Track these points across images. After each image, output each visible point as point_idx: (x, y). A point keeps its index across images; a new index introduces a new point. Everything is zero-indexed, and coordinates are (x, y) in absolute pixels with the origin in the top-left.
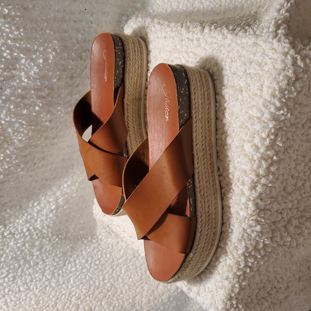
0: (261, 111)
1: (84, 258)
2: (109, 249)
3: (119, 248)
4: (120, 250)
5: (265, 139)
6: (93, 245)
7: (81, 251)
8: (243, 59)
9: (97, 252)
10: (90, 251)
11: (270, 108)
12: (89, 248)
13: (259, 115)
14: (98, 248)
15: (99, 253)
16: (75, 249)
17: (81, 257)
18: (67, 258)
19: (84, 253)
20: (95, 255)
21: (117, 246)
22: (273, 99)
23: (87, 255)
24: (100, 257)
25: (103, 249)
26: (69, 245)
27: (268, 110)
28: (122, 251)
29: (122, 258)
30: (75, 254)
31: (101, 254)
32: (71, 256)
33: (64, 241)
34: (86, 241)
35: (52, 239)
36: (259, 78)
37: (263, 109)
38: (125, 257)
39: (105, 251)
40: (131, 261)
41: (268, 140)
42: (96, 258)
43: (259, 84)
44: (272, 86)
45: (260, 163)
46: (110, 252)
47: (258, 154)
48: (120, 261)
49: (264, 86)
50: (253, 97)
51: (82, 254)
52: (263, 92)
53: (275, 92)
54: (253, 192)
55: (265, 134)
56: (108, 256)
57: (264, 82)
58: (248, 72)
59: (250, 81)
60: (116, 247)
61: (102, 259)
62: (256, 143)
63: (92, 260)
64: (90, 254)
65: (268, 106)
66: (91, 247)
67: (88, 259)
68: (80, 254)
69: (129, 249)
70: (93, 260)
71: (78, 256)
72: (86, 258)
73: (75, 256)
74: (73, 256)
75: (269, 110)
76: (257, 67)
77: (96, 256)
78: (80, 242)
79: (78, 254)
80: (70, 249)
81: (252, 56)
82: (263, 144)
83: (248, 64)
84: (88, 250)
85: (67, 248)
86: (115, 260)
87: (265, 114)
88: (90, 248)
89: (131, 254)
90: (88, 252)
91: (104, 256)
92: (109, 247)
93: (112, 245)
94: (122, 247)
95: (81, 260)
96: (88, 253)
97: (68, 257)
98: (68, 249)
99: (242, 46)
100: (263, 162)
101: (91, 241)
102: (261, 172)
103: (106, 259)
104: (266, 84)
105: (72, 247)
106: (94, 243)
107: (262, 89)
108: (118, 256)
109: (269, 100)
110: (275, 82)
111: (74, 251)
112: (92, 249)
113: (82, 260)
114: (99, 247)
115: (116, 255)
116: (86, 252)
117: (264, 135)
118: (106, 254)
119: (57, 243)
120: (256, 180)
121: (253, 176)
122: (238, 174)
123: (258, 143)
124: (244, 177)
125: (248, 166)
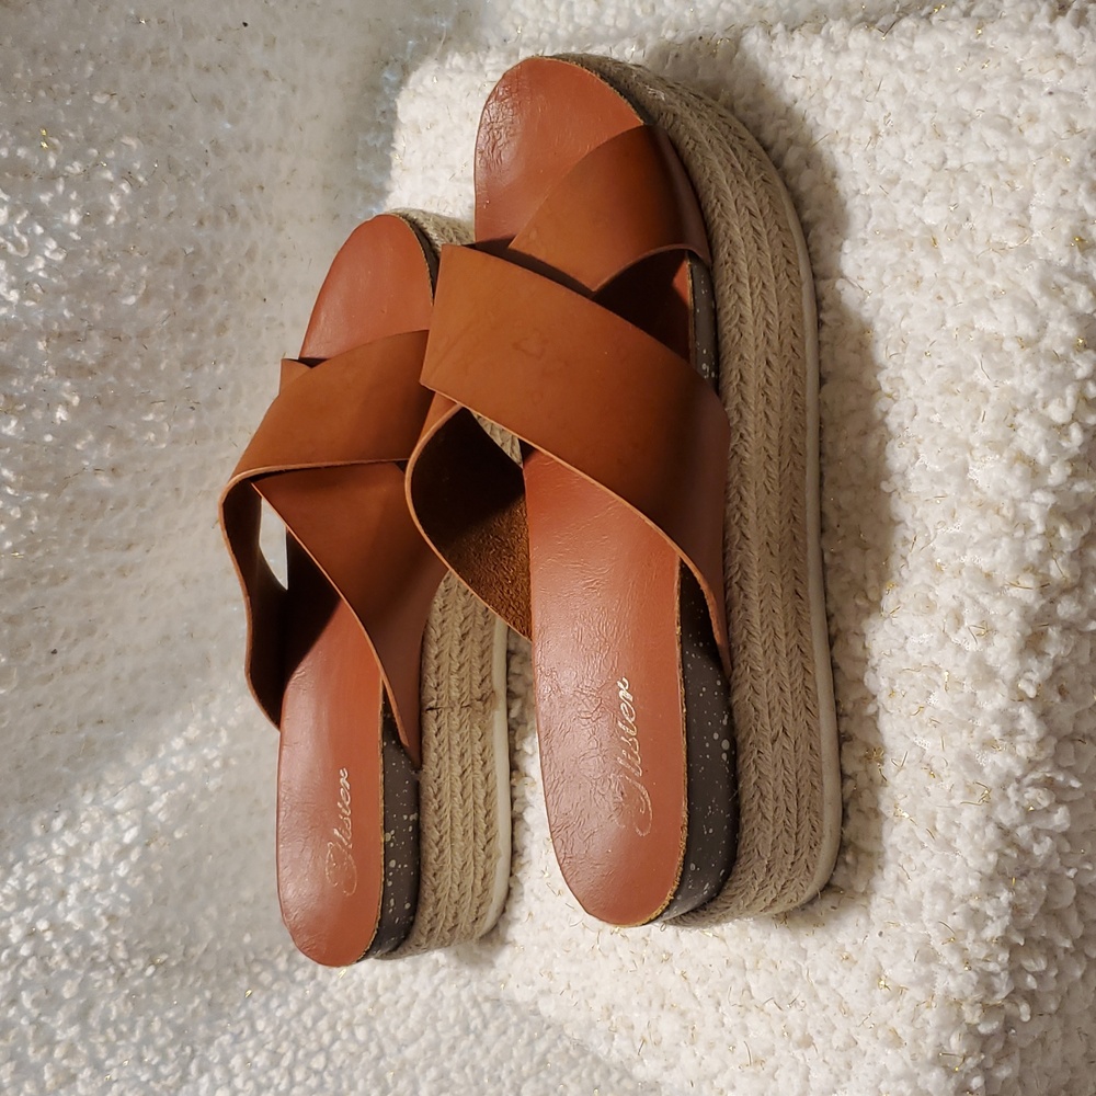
0: (1032, 311)
1: (261, 1045)
2: (362, 1007)
3: (404, 1001)
4: (408, 1008)
5: (1063, 429)
6: (299, 992)
7: (251, 1019)
8: (926, 117)
9: (315, 1021)
10: (288, 1017)
11: (1073, 296)
12: (279, 1006)
13: (1025, 327)
14: (319, 1004)
15: (323, 1024)
16: (226, 1009)
17: (251, 1044)
18: (193, 1051)
19: (260, 1025)
20: (307, 1031)
21: (394, 992)
22: (1079, 255)
23: (276, 1032)
24: (326, 1039)
25: (340, 1007)
26: (200, 992)
27: (1063, 307)
28: (417, 1011)
29: (415, 1039)
30: (224, 1031)
31: (332, 1027)
32: (209, 1041)
33: (177, 978)
34: (266, 977)
35: (129, 970)
36: (1009, 178)
37: (1043, 302)
38: (429, 1035)
39: (345, 1015)
40: (452, 1048)
41: (1076, 435)
42: (313, 1046)
43: (1011, 204)
44: (1067, 203)
45: (1050, 534)
46: (368, 1019)
47: (1039, 496)
48: (409, 1052)
49: (1032, 210)
50: (991, 260)
51: (254, 1032)
52: (1032, 232)
53: (1083, 229)
54: (1033, 663)
55: (1065, 406)
56: (361, 1034)
57: (1033, 191)
58: (953, 163)
59: (969, 199)
60: (388, 995)
61: (337, 1046)
62: (1027, 449)
63: (295, 1053)
64: (285, 1029)
65: (1059, 288)
66: (290, 998)
67: (280, 1051)
68: (247, 1031)
69: (445, 1002)
70: (301, 1054)
71: (237, 1039)
72: (269, 1047)
73: (226, 1039)
74: (216, 1042)
75: (1065, 303)
76: (992, 137)
77: (313, 1036)
78: (243, 982)
79: (236, 1030)
80: (203, 1012)
81: (964, 99)
82: (1056, 450)
83: (951, 133)
84: (279, 1013)
85: (190, 1007)
86: (390, 1049)
87: (1052, 325)
88: (284, 1003)
89: (451, 1020)
90: (278, 1022)
91: (345, 1035)
92: (361, 999)
93: (373, 990)
94: (417, 994)
95: (250, 1054)
96: (280, 1027)
97: (197, 1046)
98: (195, 1011)
99: (918, 65)
100: (1064, 532)
101: (289, 974)
102: (1057, 570)
103: (353, 1047)
104: (1043, 197)
105: (210, 1004)
106: (301, 984)
107: (1025, 220)
108: (400, 1035)
109: (1064, 262)
110: (1084, 185)
111: (220, 1016)
112: (293, 1007)
113: (256, 1054)
114: (322, 1000)
115: (392, 1031)
116: (268, 1019)
117: (1058, 413)
118: (349, 1025)
119: (151, 988)
120: (1037, 607)
121: (1026, 591)
122: (956, 593)
123: (1035, 449)
124: (985, 600)
125: (999, 552)
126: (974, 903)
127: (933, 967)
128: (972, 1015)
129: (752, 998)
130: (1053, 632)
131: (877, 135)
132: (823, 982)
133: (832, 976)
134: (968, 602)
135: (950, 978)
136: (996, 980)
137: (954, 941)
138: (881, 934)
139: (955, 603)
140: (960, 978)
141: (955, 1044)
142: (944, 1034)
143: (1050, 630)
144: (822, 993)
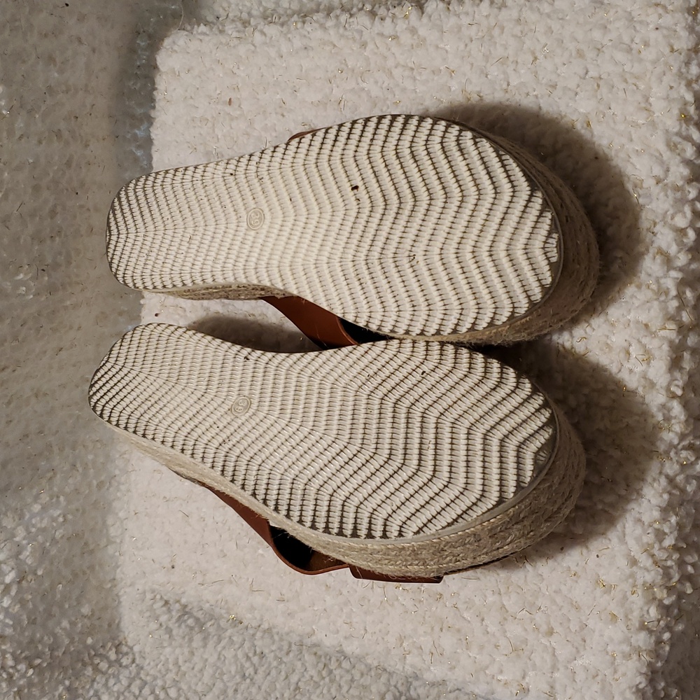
0: (660, 160)
5: (682, 232)
8: (572, 46)
11: (684, 150)
13: (658, 171)
22: (684, 125)
27: (678, 157)
36: (634, 81)
37: (667, 155)
41: (692, 235)
43: (639, 98)
44: (674, 94)
45: (680, 296)
47: (674, 274)
49: (651, 100)
50: (630, 132)
52: (654, 113)
53: (685, 109)
54: (677, 374)
55: (685, 217)
57: (651, 88)
58: (593, 73)
59: (610, 95)
62: (664, 246)
65: (675, 145)
75: (679, 154)
76: (620, 56)
81: (597, 35)
82: (681, 244)
83: (590, 55)
87: (673, 169)
99: (560, 16)
100: (689, 294)
102: (686, 317)
104: (658, 91)
107: (649, 106)
109: (676, 130)
110: (683, 83)
117: (681, 222)
120: (677, 341)
121: (670, 332)
122: (627, 338)
123: (669, 246)
124: (644, 341)
125: (652, 311)
126: (657, 525)
127: (635, 569)
128: (661, 593)
129: (507, 611)
130: (687, 355)
131: (536, 58)
132: (557, 592)
133: (563, 588)
134: (634, 343)
135: (646, 574)
136: (671, 571)
137: (647, 550)
138: (598, 556)
139: (626, 344)
140: (653, 573)
141: (653, 612)
142: (646, 608)
143: (685, 353)
144: (559, 599)
